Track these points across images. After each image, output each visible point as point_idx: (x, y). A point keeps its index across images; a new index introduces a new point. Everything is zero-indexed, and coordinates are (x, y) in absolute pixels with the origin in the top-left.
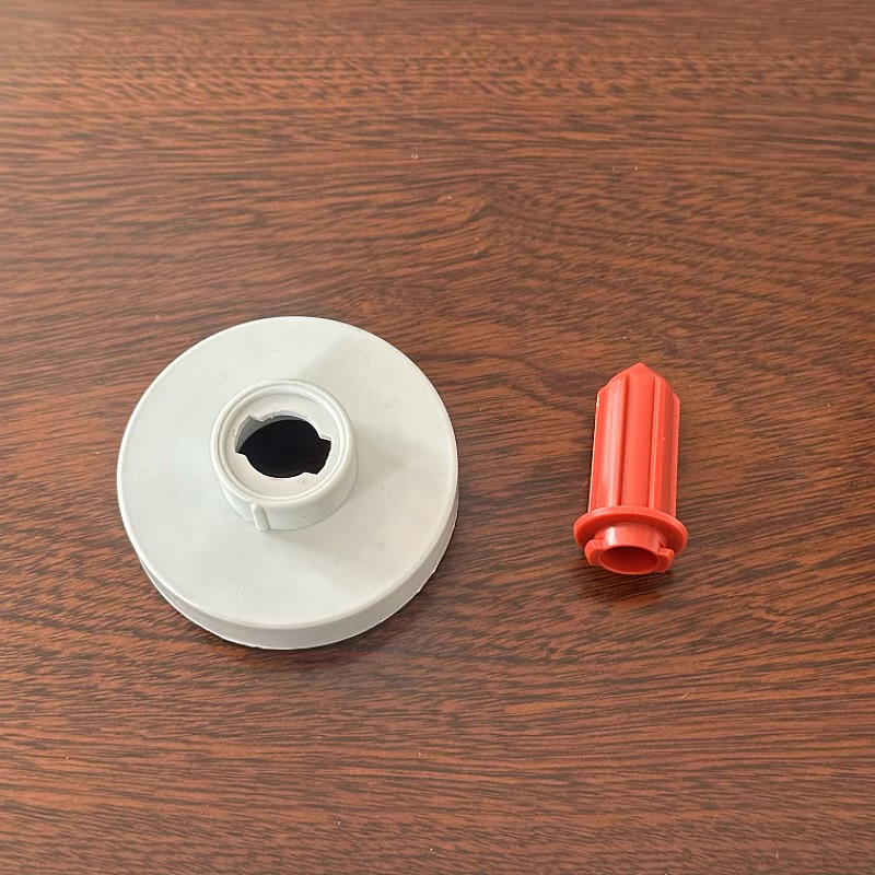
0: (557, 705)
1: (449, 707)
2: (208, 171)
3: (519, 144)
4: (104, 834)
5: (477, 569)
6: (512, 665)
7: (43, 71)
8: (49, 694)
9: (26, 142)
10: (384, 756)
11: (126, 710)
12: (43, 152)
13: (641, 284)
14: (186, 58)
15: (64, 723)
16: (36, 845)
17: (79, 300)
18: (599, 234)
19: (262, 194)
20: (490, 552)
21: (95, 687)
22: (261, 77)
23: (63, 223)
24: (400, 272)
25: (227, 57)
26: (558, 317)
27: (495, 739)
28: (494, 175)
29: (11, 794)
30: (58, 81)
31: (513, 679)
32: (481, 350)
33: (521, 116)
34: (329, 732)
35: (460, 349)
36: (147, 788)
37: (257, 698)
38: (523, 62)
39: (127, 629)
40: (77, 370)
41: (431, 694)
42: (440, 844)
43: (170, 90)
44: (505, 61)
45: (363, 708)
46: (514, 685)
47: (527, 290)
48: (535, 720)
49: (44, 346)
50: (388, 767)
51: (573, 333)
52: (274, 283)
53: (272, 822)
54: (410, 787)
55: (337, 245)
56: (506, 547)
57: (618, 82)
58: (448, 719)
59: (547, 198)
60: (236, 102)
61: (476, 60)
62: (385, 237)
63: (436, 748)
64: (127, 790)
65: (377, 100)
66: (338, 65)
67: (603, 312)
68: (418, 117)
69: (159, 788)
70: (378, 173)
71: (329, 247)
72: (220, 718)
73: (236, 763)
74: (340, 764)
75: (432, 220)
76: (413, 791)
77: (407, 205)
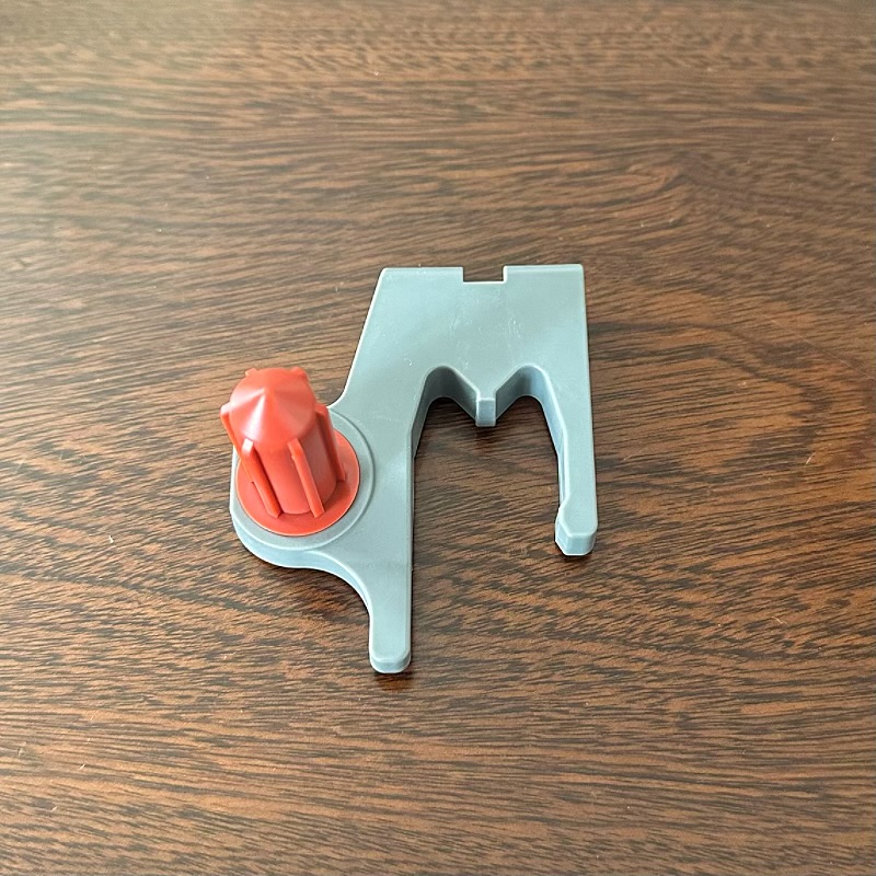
0: (800, 705)
1: (676, 706)
2: (393, 139)
3: (710, 115)
4: (296, 847)
5: (696, 551)
6: (745, 659)
7: (223, 43)
8: (232, 684)
9: (206, 110)
10: (607, 761)
11: (317, 703)
12: (225, 119)
13: (848, 254)
14: (367, 33)
15: (249, 717)
16: (218, 858)
17: (259, 266)
18: (801, 203)
19: (448, 162)
20: (709, 534)
21: (282, 677)
22: (442, 50)
23: (243, 189)
24: (593, 241)
25: (407, 30)
26: (764, 287)
27: (732, 745)
28: (685, 145)
29: (191, 799)
30: (238, 52)
31: (746, 675)
32: (683, 320)
33: (710, 88)
34: (543, 731)
35: (662, 319)
36: (342, 794)
37: (462, 692)
38: (707, 37)
39: (316, 612)
40: (259, 336)
41: (656, 692)
42: (677, 866)
43: (351, 62)
44: (688, 36)
45: (580, 705)
46: (749, 682)
47: (729, 260)
48: (775, 723)
49: (224, 312)
50: (614, 775)
51: (780, 303)
52: (462, 250)
53: (482, 837)
54: (640, 799)
55: (526, 213)
56: (727, 528)
57: (807, 57)
58: (677, 720)
59: (743, 167)
60: (417, 73)
61: (659, 35)
62: (576, 205)
63: (665, 754)
64: (319, 796)
65: (561, 72)
66: (520, 39)
67: (810, 282)
68: (603, 88)
69: (355, 794)
70: (566, 143)
71: (518, 215)
72: (422, 714)
73: (440, 766)
74: (558, 770)
75: (622, 189)
76: (644, 803)
77: (597, 173)
